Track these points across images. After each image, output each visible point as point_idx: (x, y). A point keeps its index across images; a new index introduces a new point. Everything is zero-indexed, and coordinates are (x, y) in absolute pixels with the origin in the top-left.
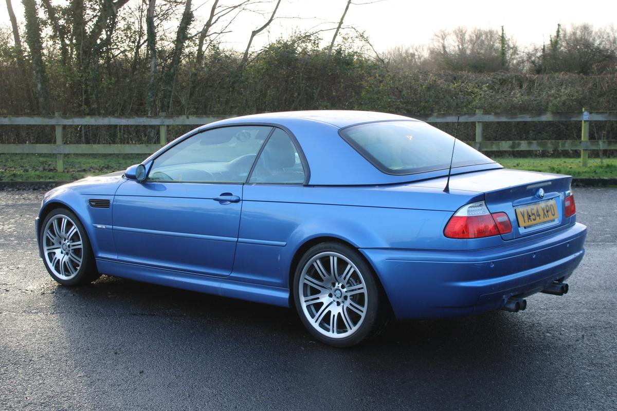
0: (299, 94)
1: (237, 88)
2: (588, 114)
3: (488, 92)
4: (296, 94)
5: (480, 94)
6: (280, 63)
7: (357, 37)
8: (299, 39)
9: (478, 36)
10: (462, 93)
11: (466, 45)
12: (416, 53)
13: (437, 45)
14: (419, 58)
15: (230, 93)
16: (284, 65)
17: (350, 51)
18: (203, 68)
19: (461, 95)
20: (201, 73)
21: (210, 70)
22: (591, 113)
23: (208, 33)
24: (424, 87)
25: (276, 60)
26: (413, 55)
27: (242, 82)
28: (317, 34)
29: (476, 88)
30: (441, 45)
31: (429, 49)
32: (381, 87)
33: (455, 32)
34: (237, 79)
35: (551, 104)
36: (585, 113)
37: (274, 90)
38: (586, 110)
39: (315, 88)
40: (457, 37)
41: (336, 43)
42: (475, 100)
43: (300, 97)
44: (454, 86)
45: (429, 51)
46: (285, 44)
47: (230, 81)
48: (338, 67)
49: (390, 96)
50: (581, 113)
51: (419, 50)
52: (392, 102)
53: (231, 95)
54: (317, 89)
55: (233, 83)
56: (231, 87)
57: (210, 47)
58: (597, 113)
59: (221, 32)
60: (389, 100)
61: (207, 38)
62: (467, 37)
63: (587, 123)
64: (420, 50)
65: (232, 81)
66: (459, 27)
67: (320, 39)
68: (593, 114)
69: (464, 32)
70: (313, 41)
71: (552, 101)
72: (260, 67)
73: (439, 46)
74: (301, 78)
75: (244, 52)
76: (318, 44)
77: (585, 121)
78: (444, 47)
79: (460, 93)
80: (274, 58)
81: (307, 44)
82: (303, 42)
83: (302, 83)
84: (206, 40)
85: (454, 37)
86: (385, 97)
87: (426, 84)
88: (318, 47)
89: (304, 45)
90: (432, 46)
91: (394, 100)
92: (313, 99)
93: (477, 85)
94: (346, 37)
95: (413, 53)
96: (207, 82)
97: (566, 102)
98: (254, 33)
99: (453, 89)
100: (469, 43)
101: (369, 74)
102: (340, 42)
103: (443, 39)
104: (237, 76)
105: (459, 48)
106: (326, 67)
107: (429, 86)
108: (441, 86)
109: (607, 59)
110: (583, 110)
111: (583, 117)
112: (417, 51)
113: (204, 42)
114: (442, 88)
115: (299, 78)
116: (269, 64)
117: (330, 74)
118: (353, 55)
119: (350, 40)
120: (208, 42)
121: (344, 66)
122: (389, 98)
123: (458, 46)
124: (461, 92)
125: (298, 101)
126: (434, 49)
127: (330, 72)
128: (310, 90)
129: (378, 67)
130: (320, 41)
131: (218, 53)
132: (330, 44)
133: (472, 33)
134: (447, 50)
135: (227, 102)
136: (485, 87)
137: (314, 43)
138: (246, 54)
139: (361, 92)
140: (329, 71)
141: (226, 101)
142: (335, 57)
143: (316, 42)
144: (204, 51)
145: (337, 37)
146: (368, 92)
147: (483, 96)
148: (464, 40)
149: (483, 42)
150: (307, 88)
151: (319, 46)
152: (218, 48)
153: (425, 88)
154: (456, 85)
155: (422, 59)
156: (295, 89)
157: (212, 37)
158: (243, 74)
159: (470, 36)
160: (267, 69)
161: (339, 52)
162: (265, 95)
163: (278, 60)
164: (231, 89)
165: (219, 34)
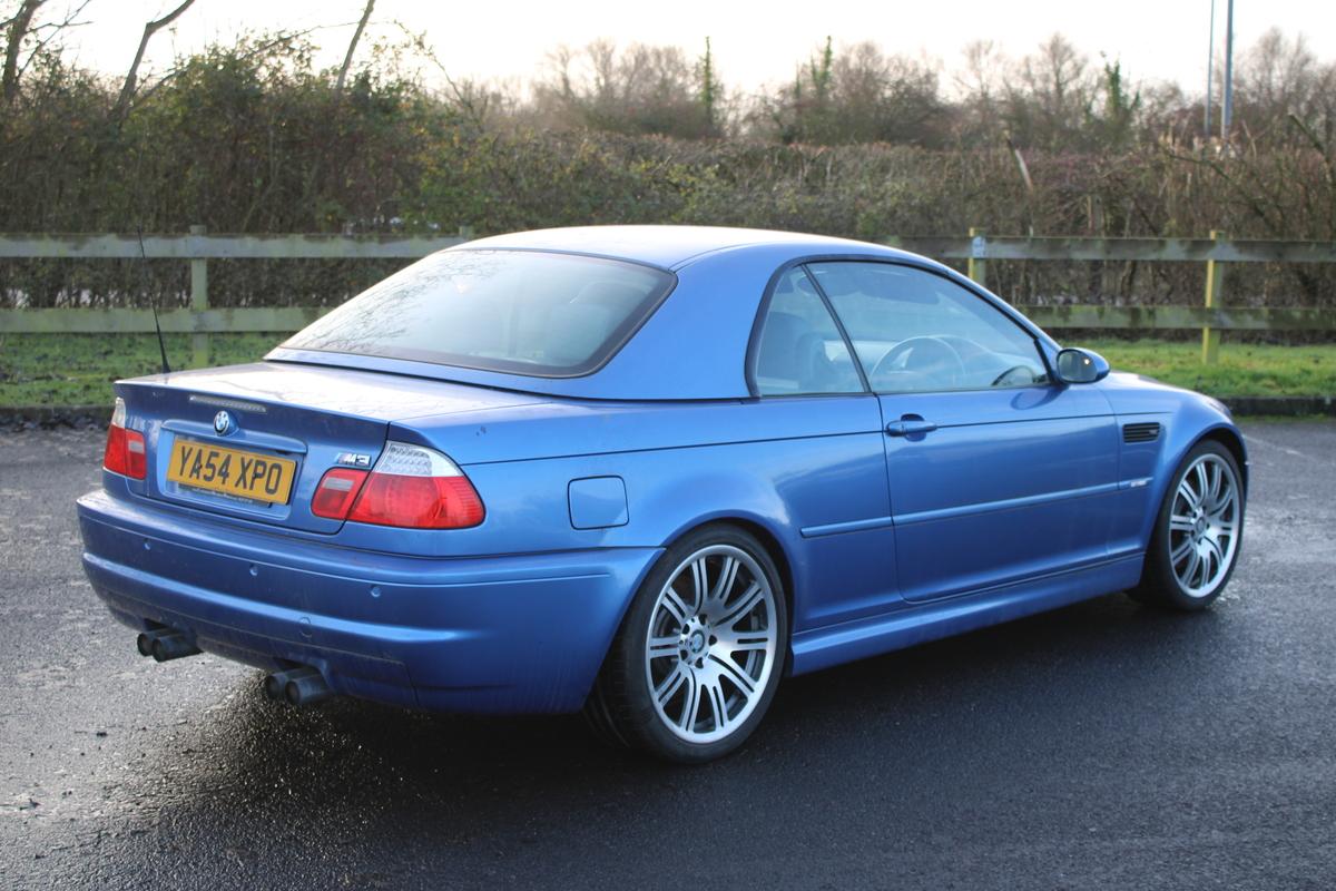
0: (266, 183)
1: (110, 163)
2: (984, 242)
3: (717, 185)
4: (259, 182)
5: (700, 190)
6: (218, 104)
7: (406, 46)
8: (263, 46)
9: (642, 58)
10: (660, 186)
11: (613, 79)
12: (504, 94)
13: (551, 78)
14: (512, 104)
15: (92, 175)
16: (229, 110)
17: (393, 78)
18: (16, 112)
19: (654, 191)
20: (15, 125)
21: (38, 116)
22: (989, 240)
23: (33, 24)
24: (568, 170)
25: (207, 96)
26: (497, 98)
27: (123, 148)
28: (306, 36)
29: (692, 174)
30: (559, 77)
31: (533, 84)
32: (466, 169)
33: (590, 49)
34: (109, 140)
35: (863, 215)
36: (977, 240)
37: (202, 169)
38: (978, 233)
39: (305, 168)
40: (595, 59)
41: (355, 58)
42: (688, 203)
43: (269, 190)
44: (638, 170)
45: (533, 90)
46: (231, 57)
47: (89, 146)
48: (361, 117)
49: (491, 191)
50: (967, 240)
51: (510, 87)
52: (493, 205)
53: (92, 180)
54: (309, 170)
55: (99, 150)
56: (93, 160)
57: (37, 57)
58: (1005, 241)
59: (66, 24)
60: (487, 200)
61: (30, 36)
62: (616, 62)
63: (980, 264)
64: (512, 87)
65: (95, 146)
66: (599, 39)
67: (313, 48)
68: (994, 244)
69: (608, 49)
70: (297, 54)
71: (864, 210)
72: (167, 113)
73: (555, 80)
74: (271, 142)
75: (127, 75)
76: (308, 60)
77: (976, 260)
78: (566, 81)
79: (654, 186)
80: (204, 91)
81: (283, 60)
82: (273, 54)
83: (274, 155)
84: (26, 40)
85: (589, 60)
86: (476, 192)
87: (573, 164)
88: (308, 65)
89: (273, 61)
90: (538, 79)
91: (499, 201)
92: (301, 194)
93: (692, 169)
94: (382, 44)
95: (496, 92)
96: (30, 147)
97: (895, 212)
98: (151, 28)
99: (637, 177)
100: (620, 75)
101: (438, 135)
102: (368, 57)
103: (564, 62)
104: (108, 133)
105: (598, 83)
106: (333, 118)
107: (580, 168)
108: (610, 167)
109: (934, 116)
110: (972, 232)
111: (971, 251)
112: (505, 87)
113: (22, 44)
114: (611, 173)
115: (267, 142)
116: (191, 107)
117: (342, 134)
118: (399, 90)
119: (390, 53)
120: (34, 45)
121: (378, 115)
122: (486, 195)
123: (598, 80)
124: (656, 182)
125: (263, 198)
126: (543, 85)
127: (343, 128)
128: (294, 172)
129: (459, 119)
130: (313, 52)
131: (57, 76)
132: (342, 61)
133: (627, 51)
134: (573, 88)
135: (83, 198)
136: (710, 173)
137: (300, 57)
138: (132, 78)
139: (419, 180)
140: (340, 127)
141: (81, 196)
142: (354, 93)
143: (306, 55)
144: (22, 67)
145: (359, 42)
146: (434, 179)
147: (705, 193)
148: (610, 67)
149: (650, 72)
150: (287, 167)
151: (312, 63)
152: (59, 62)
153: (572, 171)
154: (643, 166)
155: (518, 106)
156: (255, 169)
157: (43, 35)
158: (124, 130)
159: (623, 59)
160: (185, 119)
161: (363, 81)
162: (178, 183)
163: (213, 96)
164: (93, 166)
165: (60, 27)
